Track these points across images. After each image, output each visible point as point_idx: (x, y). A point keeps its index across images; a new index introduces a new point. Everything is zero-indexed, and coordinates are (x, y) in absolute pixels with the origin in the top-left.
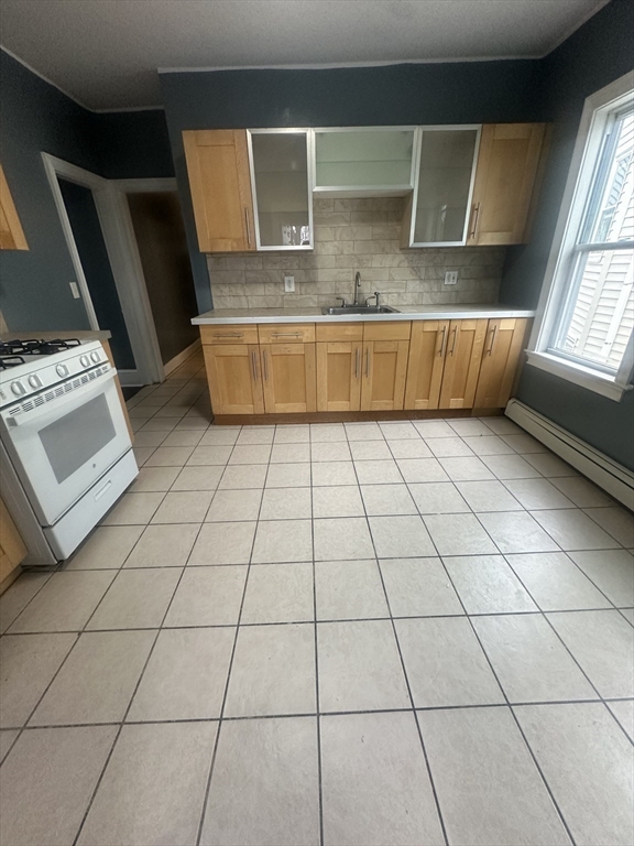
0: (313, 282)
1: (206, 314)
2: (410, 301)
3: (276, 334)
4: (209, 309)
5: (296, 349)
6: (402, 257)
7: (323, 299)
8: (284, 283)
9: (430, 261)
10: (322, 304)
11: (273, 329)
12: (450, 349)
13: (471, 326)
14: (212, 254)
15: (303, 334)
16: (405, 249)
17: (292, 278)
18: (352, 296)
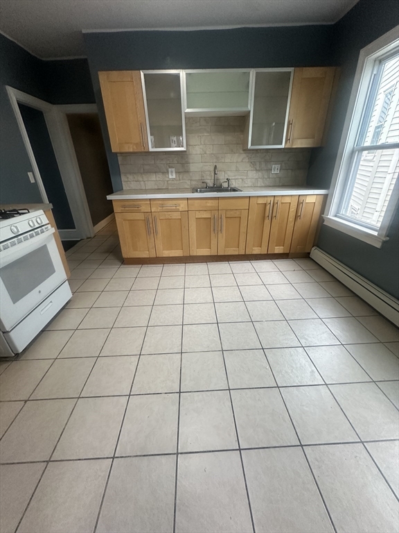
0: (187, 172)
1: (118, 193)
2: (250, 184)
3: (162, 206)
4: (120, 190)
5: (176, 215)
6: (244, 155)
7: (194, 183)
8: (168, 172)
9: (262, 158)
10: (193, 186)
11: (160, 202)
12: (274, 215)
13: (287, 200)
14: (121, 153)
15: (179, 206)
16: (246, 150)
17: (173, 169)
18: (212, 181)
